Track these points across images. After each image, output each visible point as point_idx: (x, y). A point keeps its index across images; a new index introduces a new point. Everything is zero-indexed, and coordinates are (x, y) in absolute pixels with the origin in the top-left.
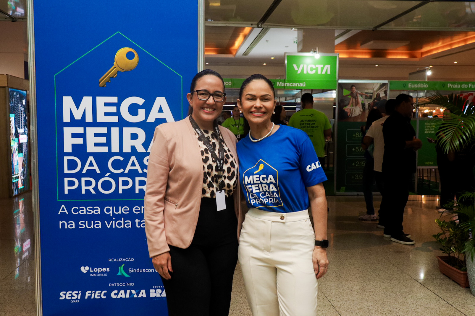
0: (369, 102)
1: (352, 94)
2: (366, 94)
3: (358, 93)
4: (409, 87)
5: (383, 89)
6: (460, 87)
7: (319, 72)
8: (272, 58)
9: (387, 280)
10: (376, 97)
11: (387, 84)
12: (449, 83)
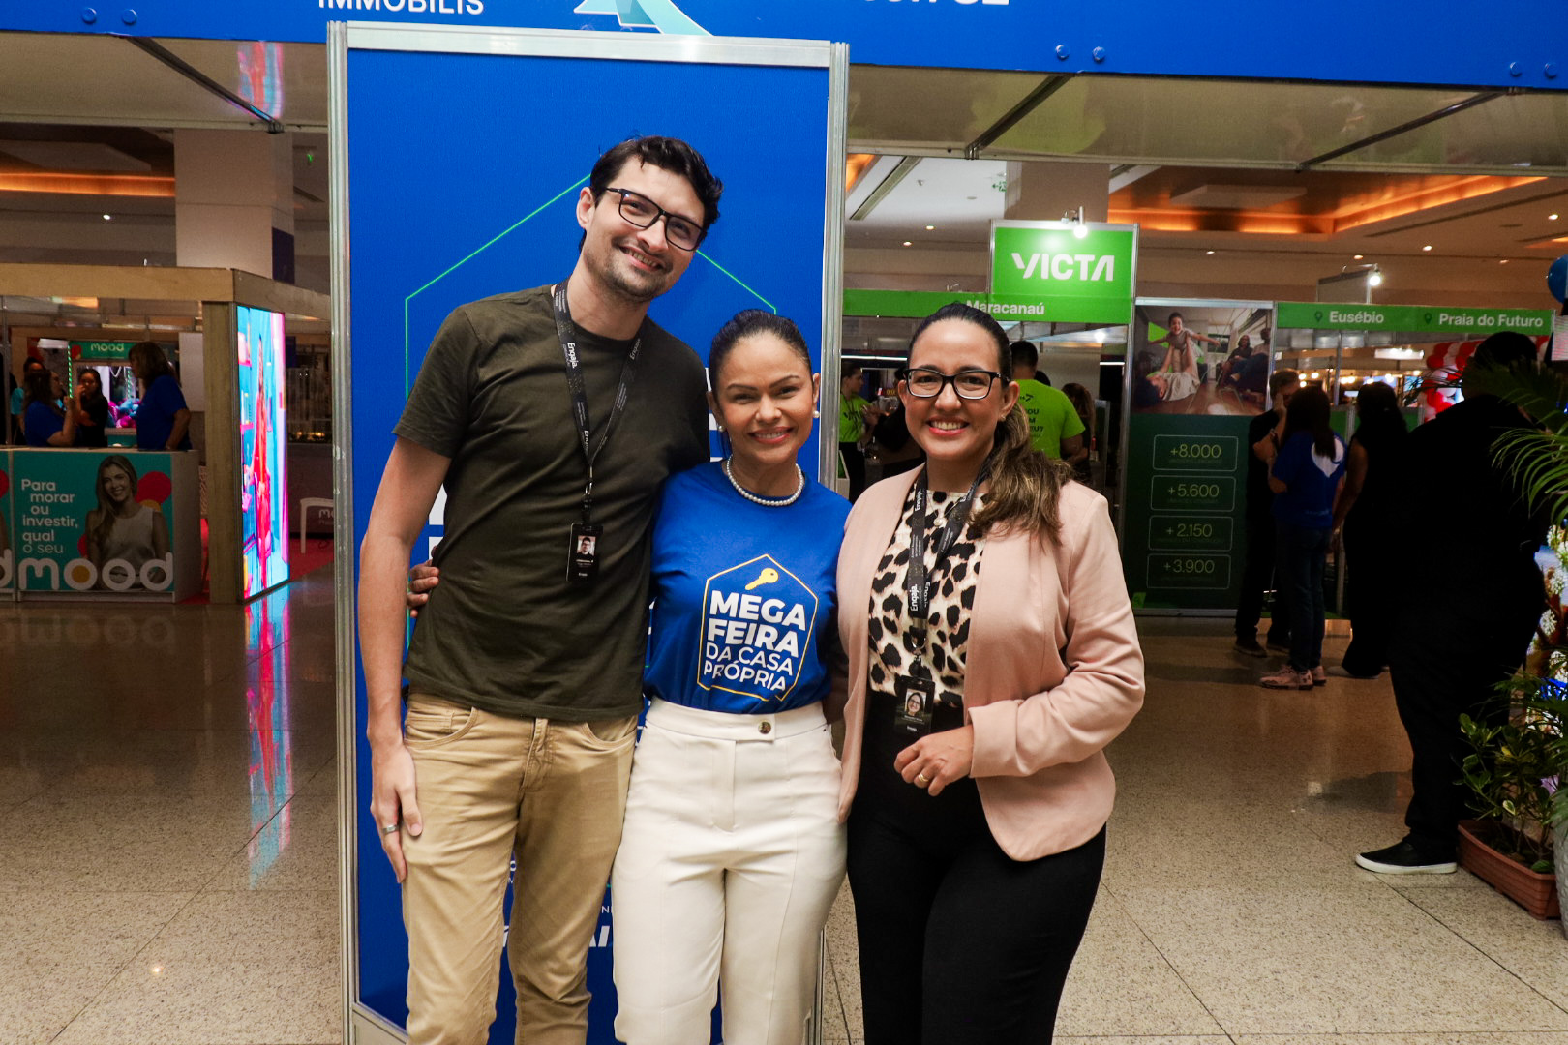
0: (1218, 361)
1: (1171, 337)
2: (1212, 339)
3: (1189, 335)
4: (1332, 321)
5: (1260, 325)
6: (1472, 323)
7: (1084, 276)
8: (930, 228)
9: (1314, 887)
10: (1237, 347)
11: (1271, 310)
12: (1444, 312)
